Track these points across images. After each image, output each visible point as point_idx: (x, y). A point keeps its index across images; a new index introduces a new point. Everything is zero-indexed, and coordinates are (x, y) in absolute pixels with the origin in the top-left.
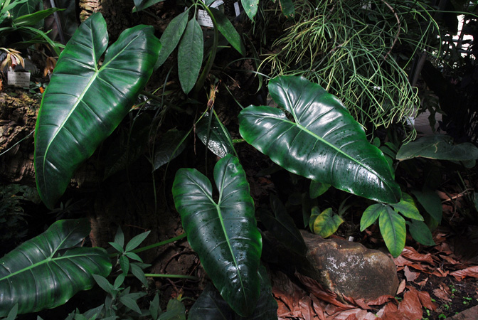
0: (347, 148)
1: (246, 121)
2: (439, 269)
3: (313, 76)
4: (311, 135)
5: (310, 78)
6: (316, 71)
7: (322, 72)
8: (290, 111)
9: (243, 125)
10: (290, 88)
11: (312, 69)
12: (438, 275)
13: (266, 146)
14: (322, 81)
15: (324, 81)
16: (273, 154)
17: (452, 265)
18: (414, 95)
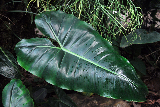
0: (102, 62)
1: (22, 53)
2: (150, 100)
3: (68, 9)
4: (74, 56)
5: (66, 10)
6: (69, 5)
7: (73, 5)
8: (55, 39)
9: (20, 56)
10: (52, 22)
11: (66, 4)
12: (150, 104)
13: (40, 71)
14: (74, 11)
15: (76, 11)
16: (46, 76)
17: (156, 96)
18: (139, 14)
